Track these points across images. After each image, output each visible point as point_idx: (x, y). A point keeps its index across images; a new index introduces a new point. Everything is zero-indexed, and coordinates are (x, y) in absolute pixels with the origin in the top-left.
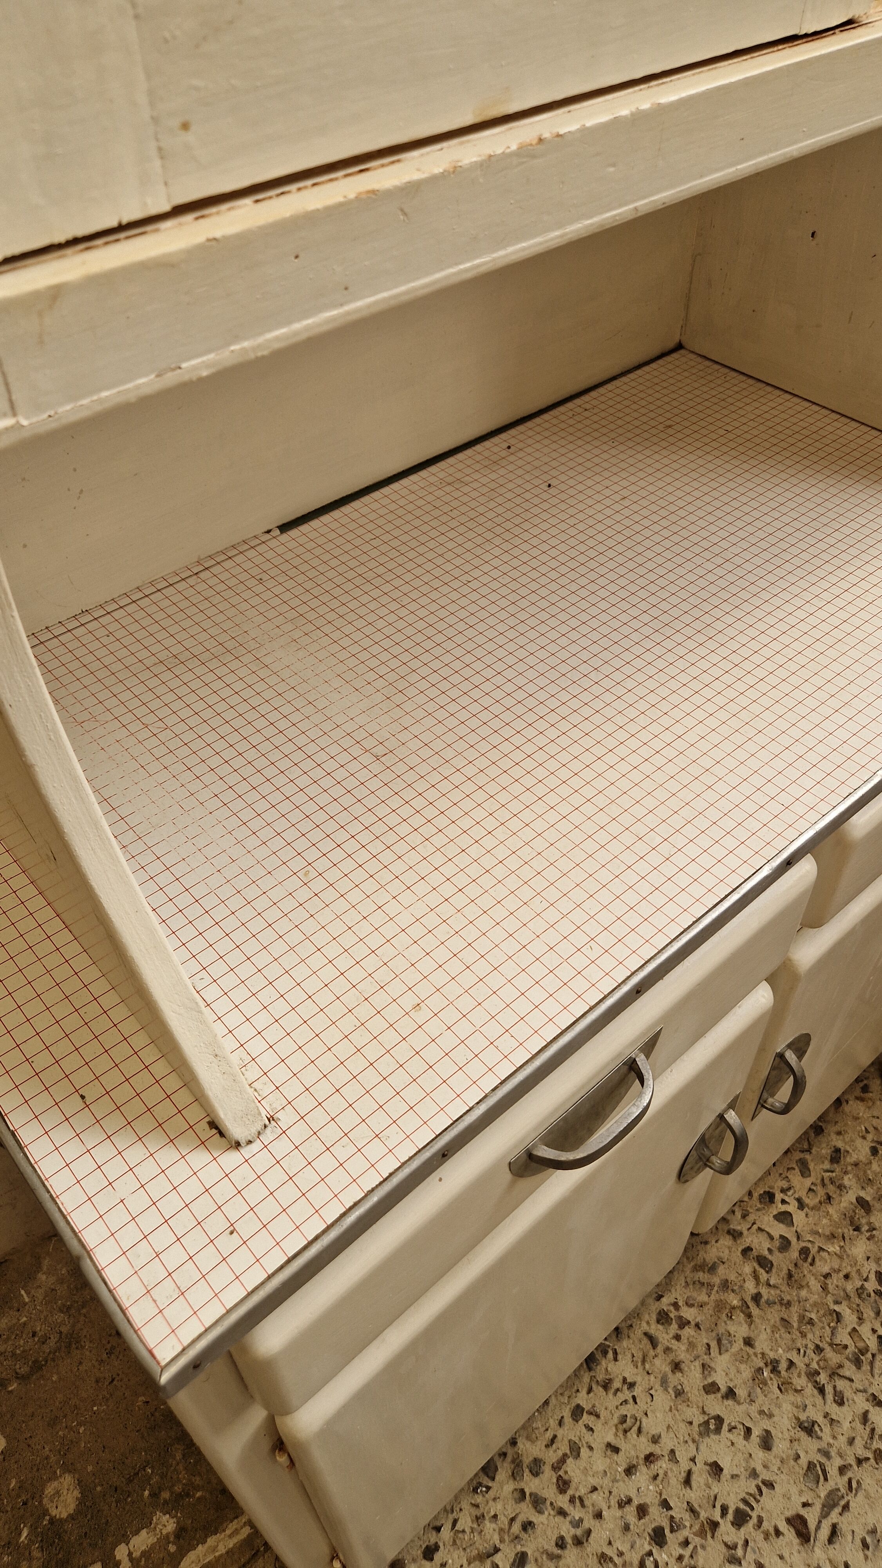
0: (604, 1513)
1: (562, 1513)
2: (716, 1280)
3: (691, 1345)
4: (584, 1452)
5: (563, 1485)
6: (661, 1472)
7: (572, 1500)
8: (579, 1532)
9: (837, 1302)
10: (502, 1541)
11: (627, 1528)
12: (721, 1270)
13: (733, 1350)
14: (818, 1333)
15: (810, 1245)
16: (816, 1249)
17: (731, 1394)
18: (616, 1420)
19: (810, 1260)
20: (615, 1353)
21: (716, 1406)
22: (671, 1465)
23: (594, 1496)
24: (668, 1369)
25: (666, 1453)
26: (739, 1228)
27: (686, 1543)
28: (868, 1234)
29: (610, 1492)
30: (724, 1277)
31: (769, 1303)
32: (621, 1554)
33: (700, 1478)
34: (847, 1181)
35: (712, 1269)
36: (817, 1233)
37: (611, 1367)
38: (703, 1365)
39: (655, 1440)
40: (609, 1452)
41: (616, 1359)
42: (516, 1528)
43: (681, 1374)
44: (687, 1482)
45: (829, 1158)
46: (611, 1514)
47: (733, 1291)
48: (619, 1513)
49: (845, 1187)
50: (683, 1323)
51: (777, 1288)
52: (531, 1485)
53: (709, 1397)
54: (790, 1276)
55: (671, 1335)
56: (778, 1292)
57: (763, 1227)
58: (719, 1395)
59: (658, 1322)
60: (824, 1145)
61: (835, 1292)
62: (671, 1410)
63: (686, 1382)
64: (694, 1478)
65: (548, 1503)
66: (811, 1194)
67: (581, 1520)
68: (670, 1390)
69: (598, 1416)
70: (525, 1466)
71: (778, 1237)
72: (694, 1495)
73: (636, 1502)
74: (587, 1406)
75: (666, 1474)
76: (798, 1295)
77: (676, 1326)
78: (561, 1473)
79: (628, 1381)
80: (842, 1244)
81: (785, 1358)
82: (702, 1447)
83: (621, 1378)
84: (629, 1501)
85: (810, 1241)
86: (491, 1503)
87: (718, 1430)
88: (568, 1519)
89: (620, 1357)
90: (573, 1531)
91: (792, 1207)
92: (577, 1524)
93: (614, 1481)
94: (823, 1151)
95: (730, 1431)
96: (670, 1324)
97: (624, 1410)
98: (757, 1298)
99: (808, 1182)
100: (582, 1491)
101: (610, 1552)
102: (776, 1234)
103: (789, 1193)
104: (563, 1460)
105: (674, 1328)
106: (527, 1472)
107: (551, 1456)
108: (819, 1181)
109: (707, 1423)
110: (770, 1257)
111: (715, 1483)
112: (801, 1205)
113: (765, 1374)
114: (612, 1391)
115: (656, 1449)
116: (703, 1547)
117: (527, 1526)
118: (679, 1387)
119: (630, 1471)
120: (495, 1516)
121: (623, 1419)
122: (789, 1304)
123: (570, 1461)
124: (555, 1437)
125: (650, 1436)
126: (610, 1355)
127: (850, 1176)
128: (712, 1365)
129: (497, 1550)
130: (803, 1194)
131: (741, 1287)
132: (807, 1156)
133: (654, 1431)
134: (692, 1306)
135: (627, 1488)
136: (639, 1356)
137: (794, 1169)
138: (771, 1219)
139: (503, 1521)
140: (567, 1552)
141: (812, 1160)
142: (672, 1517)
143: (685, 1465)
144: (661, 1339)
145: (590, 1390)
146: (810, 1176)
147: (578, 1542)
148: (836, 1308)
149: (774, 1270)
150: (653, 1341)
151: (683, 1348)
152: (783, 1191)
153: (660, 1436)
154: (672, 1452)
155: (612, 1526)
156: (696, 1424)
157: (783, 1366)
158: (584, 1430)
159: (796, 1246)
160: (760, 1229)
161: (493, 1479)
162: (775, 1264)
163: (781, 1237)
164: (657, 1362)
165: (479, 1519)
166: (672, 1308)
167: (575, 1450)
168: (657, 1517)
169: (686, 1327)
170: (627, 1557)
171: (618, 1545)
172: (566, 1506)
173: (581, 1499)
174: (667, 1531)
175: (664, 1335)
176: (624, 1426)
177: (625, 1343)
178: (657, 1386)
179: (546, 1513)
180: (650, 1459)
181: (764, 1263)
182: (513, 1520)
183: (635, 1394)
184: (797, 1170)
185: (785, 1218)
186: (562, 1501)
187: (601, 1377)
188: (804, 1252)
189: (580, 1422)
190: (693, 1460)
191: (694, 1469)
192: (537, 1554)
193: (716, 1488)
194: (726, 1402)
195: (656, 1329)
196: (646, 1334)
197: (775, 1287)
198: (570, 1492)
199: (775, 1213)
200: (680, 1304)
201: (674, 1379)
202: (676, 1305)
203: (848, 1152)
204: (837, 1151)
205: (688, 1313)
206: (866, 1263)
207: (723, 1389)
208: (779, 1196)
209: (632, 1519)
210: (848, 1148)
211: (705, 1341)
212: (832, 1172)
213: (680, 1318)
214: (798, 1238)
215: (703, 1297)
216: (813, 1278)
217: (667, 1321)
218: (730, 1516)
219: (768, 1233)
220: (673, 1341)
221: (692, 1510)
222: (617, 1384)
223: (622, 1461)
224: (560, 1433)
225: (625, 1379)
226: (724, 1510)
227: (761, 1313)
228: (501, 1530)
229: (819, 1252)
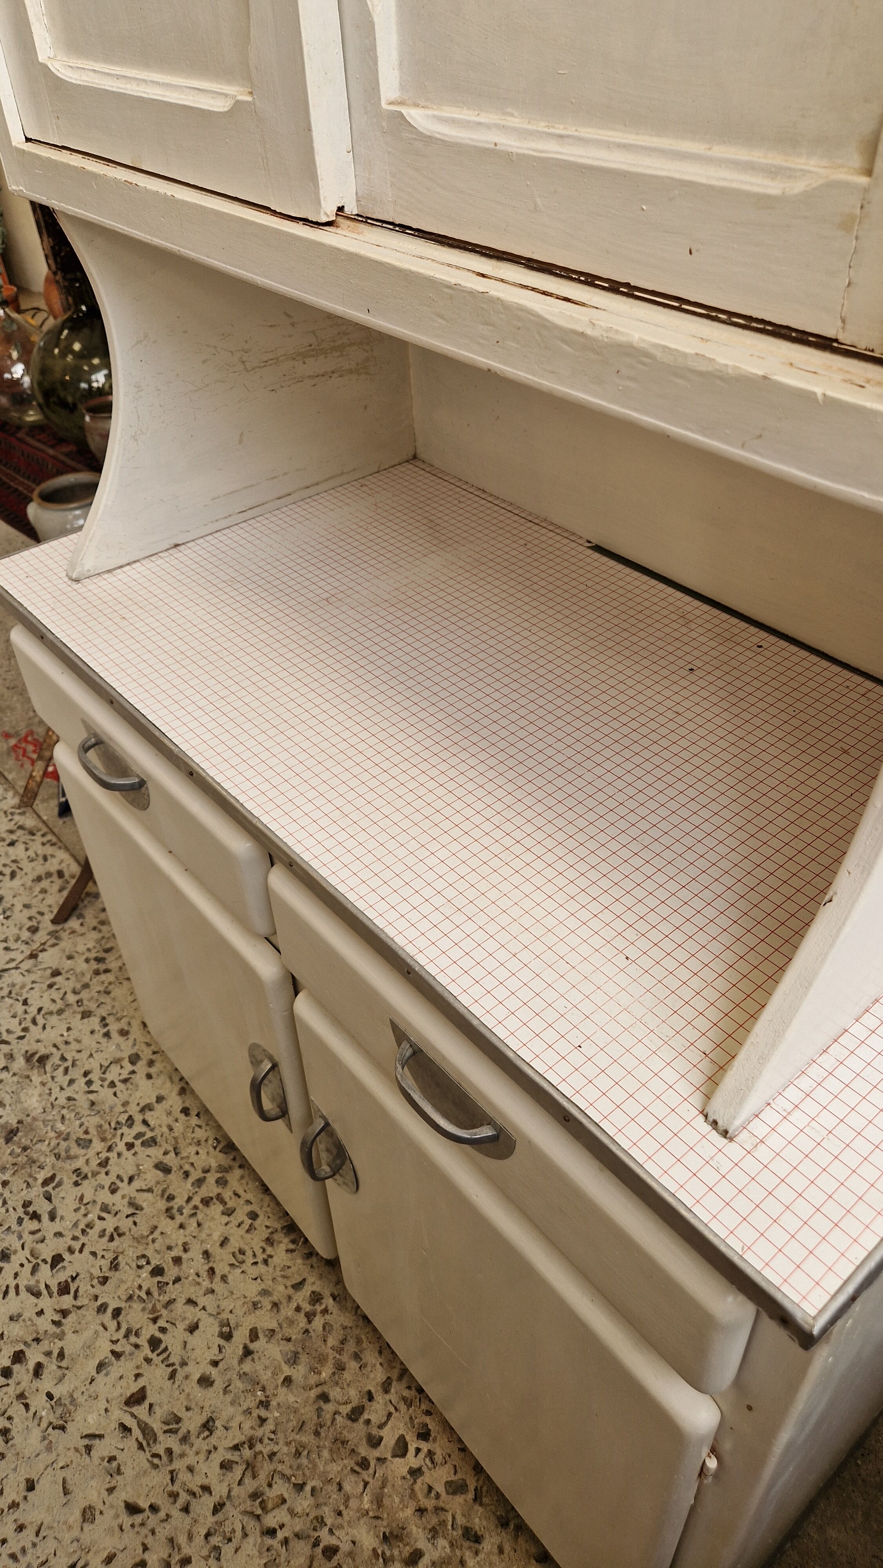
0: (182, 1231)
1: (189, 1199)
2: (345, 1358)
3: (291, 1322)
4: (226, 1219)
5: (206, 1202)
6: (200, 1280)
7: (196, 1207)
8: (175, 1211)
9: (313, 1490)
10: (182, 1158)
11: (169, 1248)
12: (353, 1365)
13: (283, 1364)
14: (286, 1459)
15: (371, 1471)
16: (367, 1479)
17: (247, 1352)
18: (243, 1246)
19: (357, 1468)
20: (292, 1251)
21: (241, 1337)
22: (204, 1289)
23: (195, 1225)
24: (275, 1298)
25: (214, 1286)
26: (393, 1390)
27: (148, 1293)
28: (380, 1552)
29: (194, 1237)
30: (347, 1366)
31: (319, 1410)
32: (153, 1241)
33: (192, 1314)
34: (442, 1542)
35: (357, 1357)
36: (383, 1486)
37: (283, 1247)
38: (273, 1331)
39: (224, 1278)
40: (222, 1239)
41: (287, 1251)
42: (187, 1167)
43: (269, 1308)
44: (190, 1302)
45: (468, 1525)
46: (179, 1238)
47: (334, 1374)
48: (180, 1243)
49: (433, 1537)
50: (310, 1317)
51: (332, 1423)
52: (211, 1178)
53: (248, 1331)
54: (344, 1442)
55: (301, 1304)
56: (329, 1423)
57: (392, 1419)
58: (248, 1342)
59: (313, 1292)
60: (485, 1523)
61: (324, 1492)
62: (245, 1297)
63: (263, 1312)
64: (190, 1308)
65: (197, 1190)
66: (425, 1487)
67: (182, 1214)
68: (259, 1298)
69: (248, 1231)
70: (225, 1174)
71: (382, 1434)
72: (179, 1307)
73: (185, 1256)
74: (257, 1223)
75: (199, 1284)
76: (324, 1446)
77: (308, 1310)
78: (215, 1199)
79: (270, 1260)
80: (371, 1514)
81: (269, 1415)
82: (211, 1319)
83: (273, 1253)
84: (185, 1250)
85: (375, 1473)
86: (206, 1150)
87: (222, 1335)
88: (184, 1204)
89: (289, 1255)
90: (176, 1207)
91: (412, 1460)
92: (180, 1210)
93: (202, 1242)
94: (477, 1520)
95: (219, 1346)
96: (310, 1304)
97: (249, 1253)
98: (324, 1397)
99: (440, 1488)
100: (200, 1216)
101: (156, 1234)
102: (384, 1432)
103: (427, 1460)
104: (223, 1202)
105: (307, 1307)
106: (219, 1175)
107: (227, 1194)
108: (441, 1504)
109: (228, 1325)
110: (361, 1420)
111: (184, 1327)
112: (415, 1473)
113: (259, 1393)
114: (264, 1246)
115: (217, 1278)
116: (144, 1309)
117: (187, 1174)
118: (259, 1306)
119: (206, 1254)
120: (197, 1153)
121: (242, 1252)
122: (317, 1433)
123: (221, 1208)
124: (239, 1197)
125: (227, 1274)
126: (292, 1246)
127: (448, 1550)
128: (273, 1341)
129: (177, 1154)
130: (427, 1478)
131: (337, 1383)
132: (471, 1495)
133: (230, 1278)
134: (324, 1328)
135: (195, 1253)
136: (288, 1272)
137: (455, 1473)
138: (401, 1432)
139: (193, 1159)
140: (164, 1201)
141: (465, 1500)
142: (167, 1284)
143: (202, 1301)
144: (299, 1294)
145: (267, 1227)
146: (448, 1493)
147: (168, 1210)
148: (308, 1488)
149: (349, 1423)
150: (298, 1286)
151: (290, 1314)
152: (431, 1454)
153: (226, 1282)
154: (213, 1291)
155: (174, 1237)
156: (230, 1316)
157: (263, 1413)
158: (240, 1221)
159: (372, 1455)
160: (390, 1415)
161: (220, 1151)
162: (355, 1425)
163: (381, 1439)
164: (281, 1288)
165: (199, 1143)
166: (323, 1307)
167: (229, 1212)
168: (172, 1272)
169: (306, 1320)
170: (151, 1246)
171: (160, 1240)
172: (193, 1203)
173: (194, 1215)
174: (159, 1278)
175: (302, 1297)
176: (237, 1253)
177: (299, 1261)
178: (263, 1286)
179: (192, 1188)
180: (212, 1271)
181: (355, 1414)
182: (192, 1164)
183: (260, 1265)
184: (453, 1478)
185: (401, 1449)
186: (196, 1201)
187: (276, 1237)
188: (364, 1464)
189: (246, 1218)
190: (204, 1308)
191: (198, 1309)
192: (168, 1181)
193: (181, 1326)
194: (241, 1347)
195: (307, 1291)
196: (304, 1280)
197: (334, 1419)
198: (201, 1206)
199: (408, 1438)
200: (327, 1317)
201: (266, 1303)
202: (325, 1311)
203: (477, 1553)
204: (478, 1539)
205: (318, 1322)
206: (349, 1538)
207: (252, 1346)
208: (425, 1446)
209: (174, 1253)
210: (482, 1556)
211: (293, 1337)
212: (453, 1528)
213: (314, 1314)
214: (379, 1459)
215: (331, 1341)
216: (339, 1469)
217: (312, 1300)
218: (158, 1334)
219: (385, 1423)
220: (295, 1305)
221: (171, 1302)
222: (269, 1251)
223: (215, 1250)
224: (241, 1201)
225: (271, 1256)
226: (163, 1330)
227: (311, 1401)
228: (188, 1157)
229: (363, 1480)
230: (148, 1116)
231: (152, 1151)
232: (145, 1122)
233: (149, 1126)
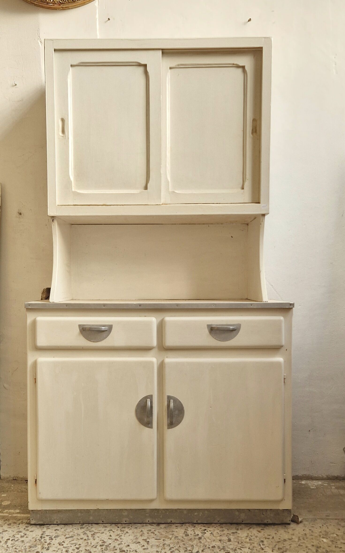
179: (85, 535)
230: (46, 534)
231: (60, 537)
232: (47, 536)
233: (50, 535)
